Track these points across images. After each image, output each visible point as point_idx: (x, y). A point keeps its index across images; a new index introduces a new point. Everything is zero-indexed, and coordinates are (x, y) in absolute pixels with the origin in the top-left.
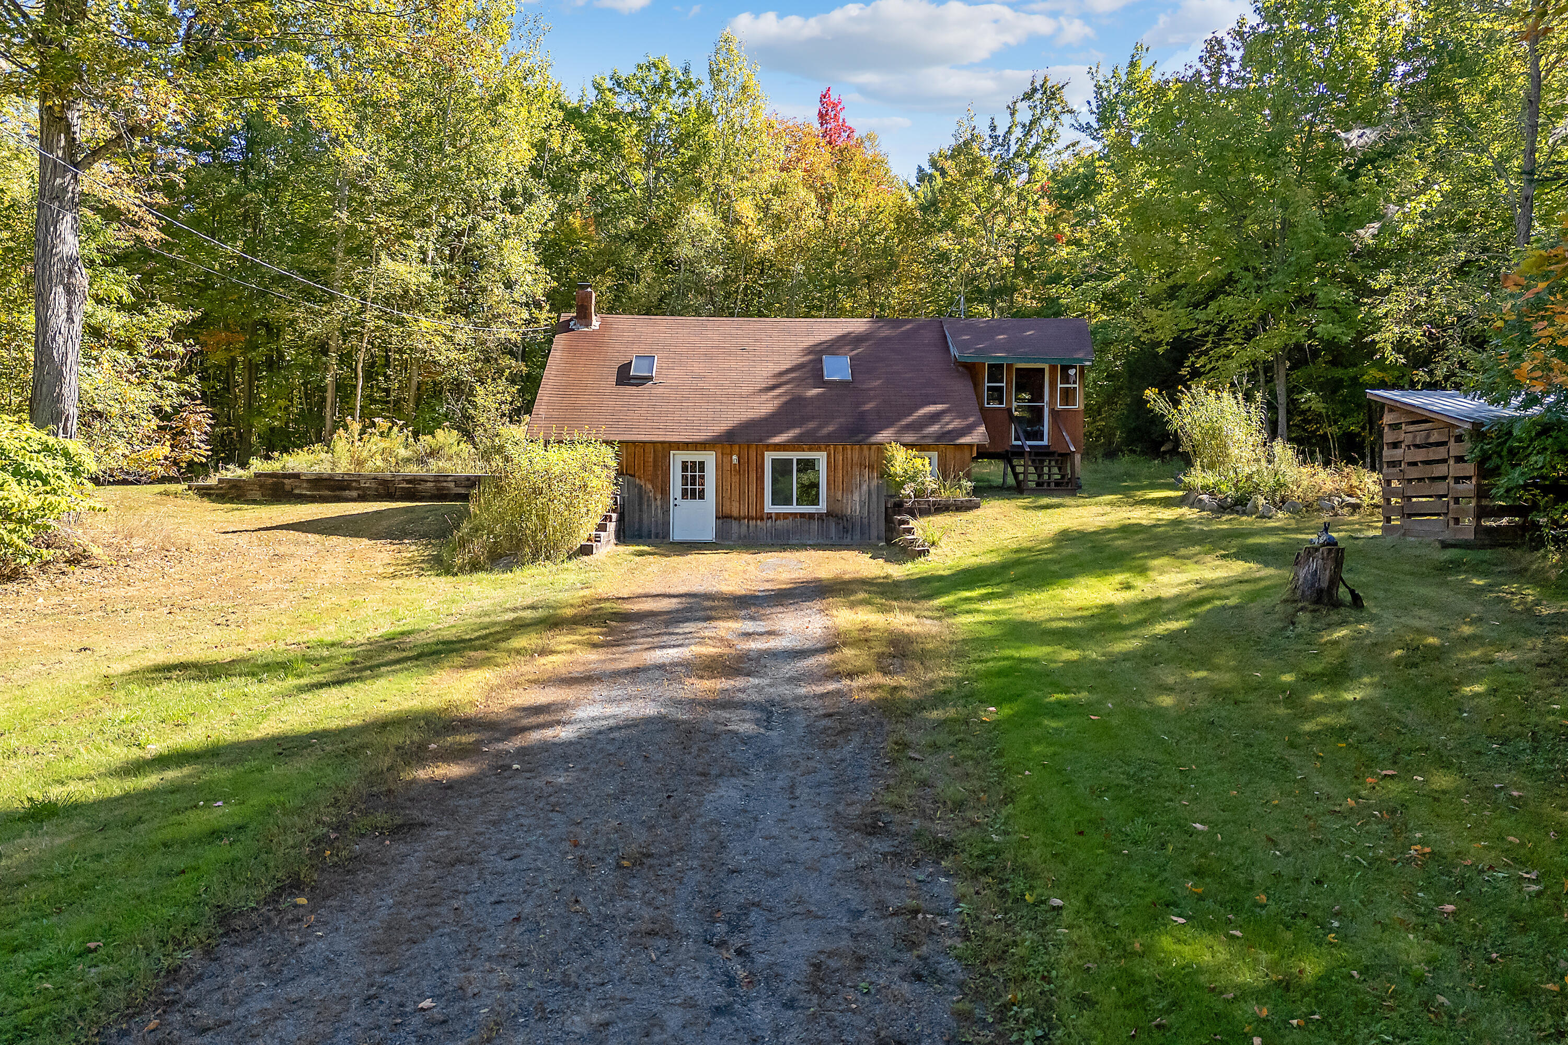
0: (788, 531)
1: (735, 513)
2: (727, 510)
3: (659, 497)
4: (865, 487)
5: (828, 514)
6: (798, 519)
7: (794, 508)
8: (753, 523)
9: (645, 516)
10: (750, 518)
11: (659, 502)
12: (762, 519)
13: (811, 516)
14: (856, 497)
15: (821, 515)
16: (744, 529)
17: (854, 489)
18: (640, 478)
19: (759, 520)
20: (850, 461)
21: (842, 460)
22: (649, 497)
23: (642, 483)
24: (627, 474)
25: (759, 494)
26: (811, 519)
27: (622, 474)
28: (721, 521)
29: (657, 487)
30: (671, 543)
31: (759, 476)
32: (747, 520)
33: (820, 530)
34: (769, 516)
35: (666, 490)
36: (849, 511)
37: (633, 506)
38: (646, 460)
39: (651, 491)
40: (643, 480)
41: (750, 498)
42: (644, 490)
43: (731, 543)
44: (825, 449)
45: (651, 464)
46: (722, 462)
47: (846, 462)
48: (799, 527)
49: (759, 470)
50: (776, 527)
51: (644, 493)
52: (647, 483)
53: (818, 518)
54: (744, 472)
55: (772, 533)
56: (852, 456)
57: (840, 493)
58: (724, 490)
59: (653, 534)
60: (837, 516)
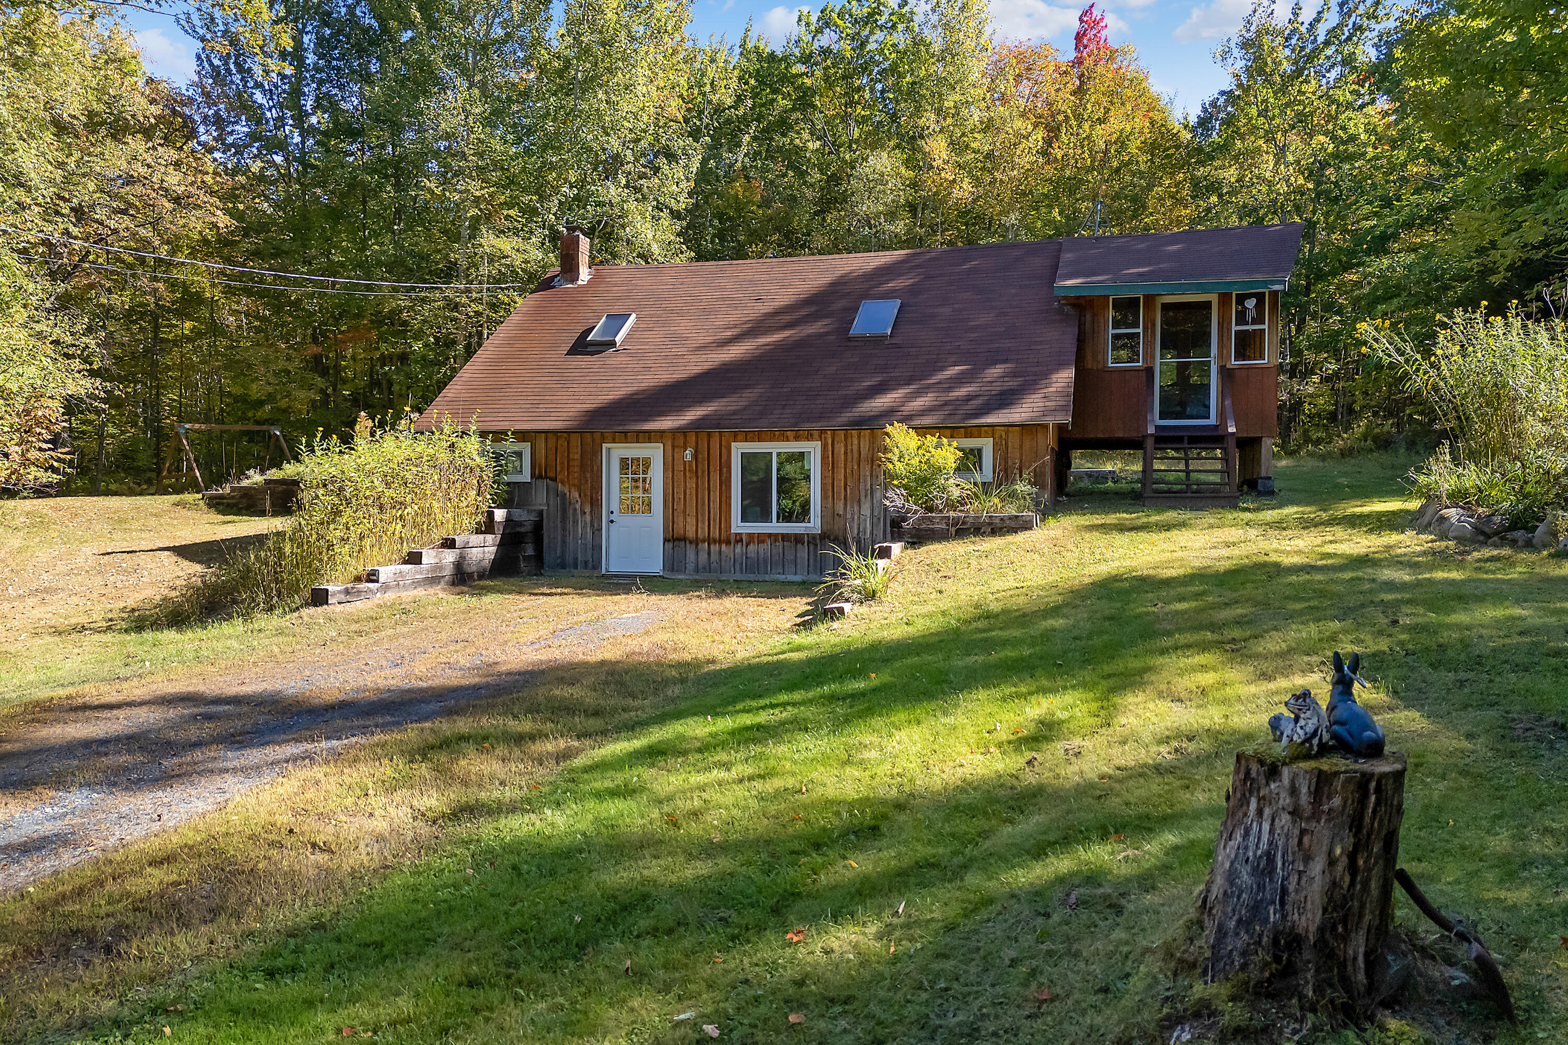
0: (766, 562)
1: (691, 534)
2: (679, 530)
3: (588, 510)
5: (826, 536)
6: (780, 543)
7: (775, 526)
8: (715, 548)
9: (570, 538)
10: (710, 541)
11: (588, 518)
12: (728, 542)
13: (797, 539)
14: (866, 510)
15: (814, 537)
16: (703, 557)
17: (863, 498)
18: (563, 483)
19: (724, 546)
20: (856, 455)
21: (846, 453)
22: (575, 510)
23: (566, 491)
24: (546, 478)
25: (724, 506)
26: (799, 546)
27: (540, 477)
28: (671, 545)
29: (586, 495)
30: (603, 576)
31: (723, 478)
32: (706, 544)
33: (811, 560)
34: (738, 538)
35: (598, 500)
36: (855, 531)
37: (553, 522)
38: (571, 457)
39: (577, 502)
40: (567, 486)
41: (711, 511)
42: (568, 501)
43: (683, 577)
44: (819, 437)
45: (578, 463)
46: (673, 458)
47: (850, 456)
48: (781, 555)
49: (724, 470)
50: (749, 555)
51: (568, 504)
52: (573, 490)
53: (808, 543)
54: (703, 471)
55: (742, 564)
56: (859, 447)
57: (841, 504)
58: (675, 500)
59: (579, 562)
60: (836, 538)
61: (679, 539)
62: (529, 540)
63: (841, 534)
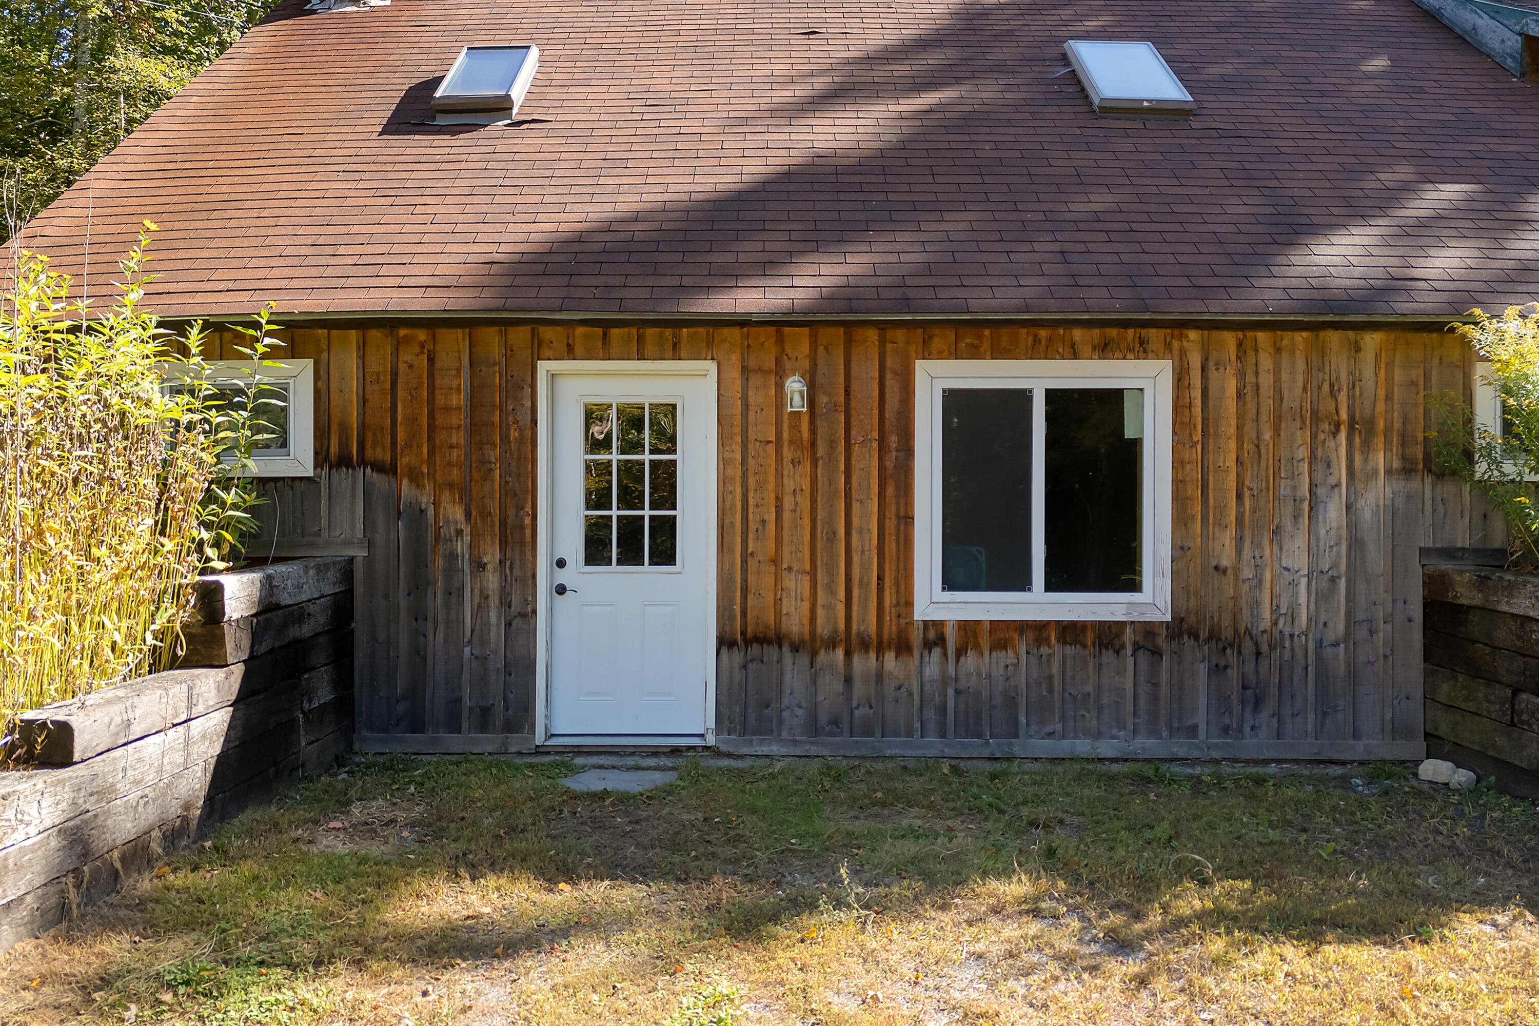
0: (1011, 701)
1: (795, 623)
2: (761, 608)
3: (492, 555)
4: (1333, 513)
5: (1181, 628)
6: (1056, 650)
7: (1040, 603)
8: (864, 664)
9: (437, 641)
10: (852, 643)
11: (492, 580)
12: (903, 647)
13: (1105, 637)
14: (1296, 554)
15: (1148, 630)
16: (830, 686)
17: (1288, 524)
18: (415, 478)
19: (890, 658)
20: (1267, 403)
21: (1240, 395)
22: (452, 557)
23: (425, 499)
24: (363, 462)
25: (891, 546)
26: (1108, 657)
27: (344, 461)
28: (738, 657)
29: (485, 514)
30: (539, 751)
31: (890, 464)
32: (840, 653)
33: (1143, 699)
34: (932, 635)
35: (522, 527)
36: (1266, 614)
37: (386, 596)
38: (440, 401)
39: (459, 532)
40: (429, 487)
41: (856, 558)
42: (431, 530)
43: (774, 749)
44: (1168, 346)
45: (461, 419)
46: (746, 406)
47: (1251, 405)
48: (1057, 684)
49: (893, 440)
50: (962, 684)
51: (430, 539)
52: (446, 497)
53: (1137, 648)
54: (832, 445)
55: (943, 709)
56: (1277, 380)
57: (1227, 538)
58: (752, 526)
59: (465, 714)
60: (1214, 636)
61: (762, 640)
62: (320, 657)
63: (1226, 622)
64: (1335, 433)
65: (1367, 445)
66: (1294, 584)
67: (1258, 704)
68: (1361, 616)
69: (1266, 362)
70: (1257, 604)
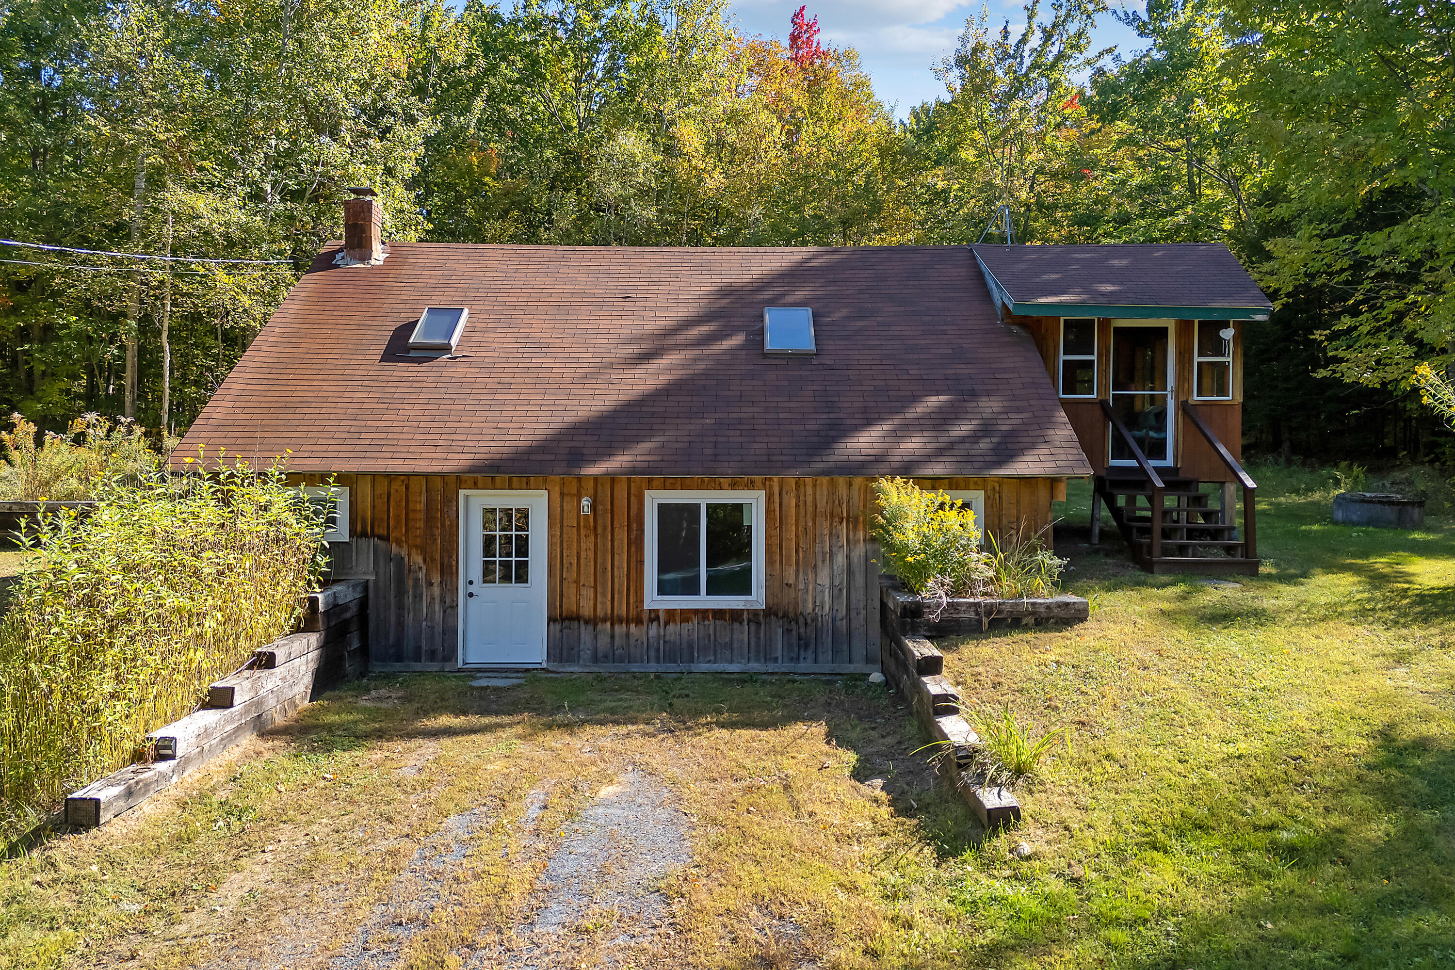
0: (690, 646)
1: (587, 610)
2: (570, 604)
3: (436, 579)
4: (840, 559)
5: (770, 612)
6: (710, 622)
7: (704, 601)
8: (620, 629)
9: (409, 619)
10: (614, 620)
11: (436, 590)
12: (639, 621)
13: (735, 615)
14: (824, 578)
15: (755, 613)
16: (603, 641)
17: (819, 563)
18: (399, 543)
19: (633, 627)
20: (810, 509)
21: (797, 506)
22: (417, 580)
23: (404, 553)
24: (373, 535)
25: (633, 574)
26: (736, 625)
27: (364, 534)
28: (558, 626)
29: (433, 560)
30: (459, 670)
31: (633, 537)
32: (608, 624)
33: (753, 644)
34: (653, 615)
35: (451, 566)
36: (810, 606)
37: (385, 598)
38: (411, 506)
39: (420, 568)
40: (405, 547)
41: (616, 580)
42: (406, 567)
43: (576, 669)
44: (764, 484)
45: (422, 516)
46: (562, 510)
47: (802, 511)
48: (712, 637)
49: (634, 526)
50: (667, 638)
51: (406, 571)
52: (414, 551)
53: (749, 621)
54: (605, 528)
55: (658, 650)
56: (815, 499)
57: (792, 571)
58: (565, 566)
59: (423, 652)
60: (785, 615)
61: (570, 619)
62: (354, 627)
63: (791, 609)
64: (841, 522)
65: (855, 528)
66: (823, 592)
67: (807, 646)
68: (853, 606)
69: (809, 490)
70: (806, 600)
